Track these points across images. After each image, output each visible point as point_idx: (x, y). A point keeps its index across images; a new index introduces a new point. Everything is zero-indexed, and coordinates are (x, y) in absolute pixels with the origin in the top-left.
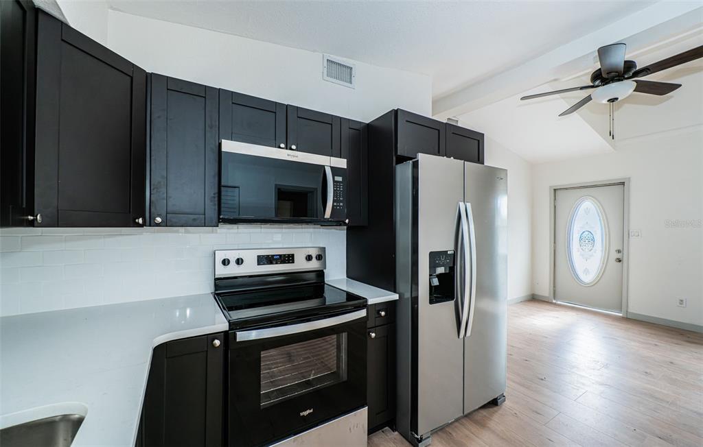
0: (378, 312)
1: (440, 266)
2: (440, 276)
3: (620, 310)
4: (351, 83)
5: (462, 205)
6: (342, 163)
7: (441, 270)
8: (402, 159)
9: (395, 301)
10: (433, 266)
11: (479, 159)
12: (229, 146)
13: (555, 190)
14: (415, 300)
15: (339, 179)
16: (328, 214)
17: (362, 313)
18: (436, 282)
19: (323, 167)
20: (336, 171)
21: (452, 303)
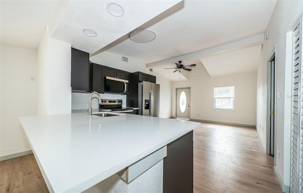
0: (135, 112)
1: (146, 102)
2: (147, 105)
3: (188, 118)
4: (127, 62)
5: (151, 91)
6: (127, 82)
7: (147, 103)
8: (140, 82)
9: (138, 109)
10: (145, 102)
11: (155, 82)
12: (107, 78)
13: (177, 89)
14: (142, 110)
15: (127, 85)
16: (125, 92)
17: (132, 111)
18: (146, 106)
19: (124, 82)
20: (126, 83)
21: (149, 110)
